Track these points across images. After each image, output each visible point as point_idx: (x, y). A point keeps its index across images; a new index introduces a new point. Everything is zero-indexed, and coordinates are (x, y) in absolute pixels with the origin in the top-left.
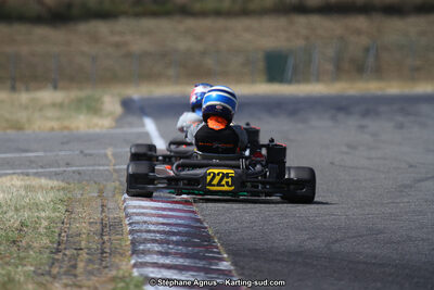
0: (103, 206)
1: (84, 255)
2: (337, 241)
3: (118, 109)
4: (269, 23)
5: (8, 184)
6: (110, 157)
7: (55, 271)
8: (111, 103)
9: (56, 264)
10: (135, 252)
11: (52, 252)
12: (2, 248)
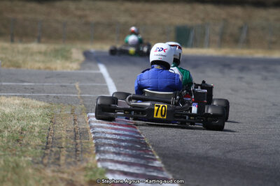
0: (74, 120)
1: (64, 152)
2: (230, 151)
3: (82, 58)
4: (178, 8)
5: (12, 102)
6: (78, 89)
7: (45, 161)
8: (77, 54)
9: (46, 157)
10: (98, 151)
11: (43, 149)
12: (10, 144)
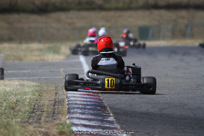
0: (56, 93)
1: (45, 114)
5: (13, 84)
6: (62, 72)
7: (30, 121)
9: (31, 118)
10: (69, 112)
12: (6, 111)
